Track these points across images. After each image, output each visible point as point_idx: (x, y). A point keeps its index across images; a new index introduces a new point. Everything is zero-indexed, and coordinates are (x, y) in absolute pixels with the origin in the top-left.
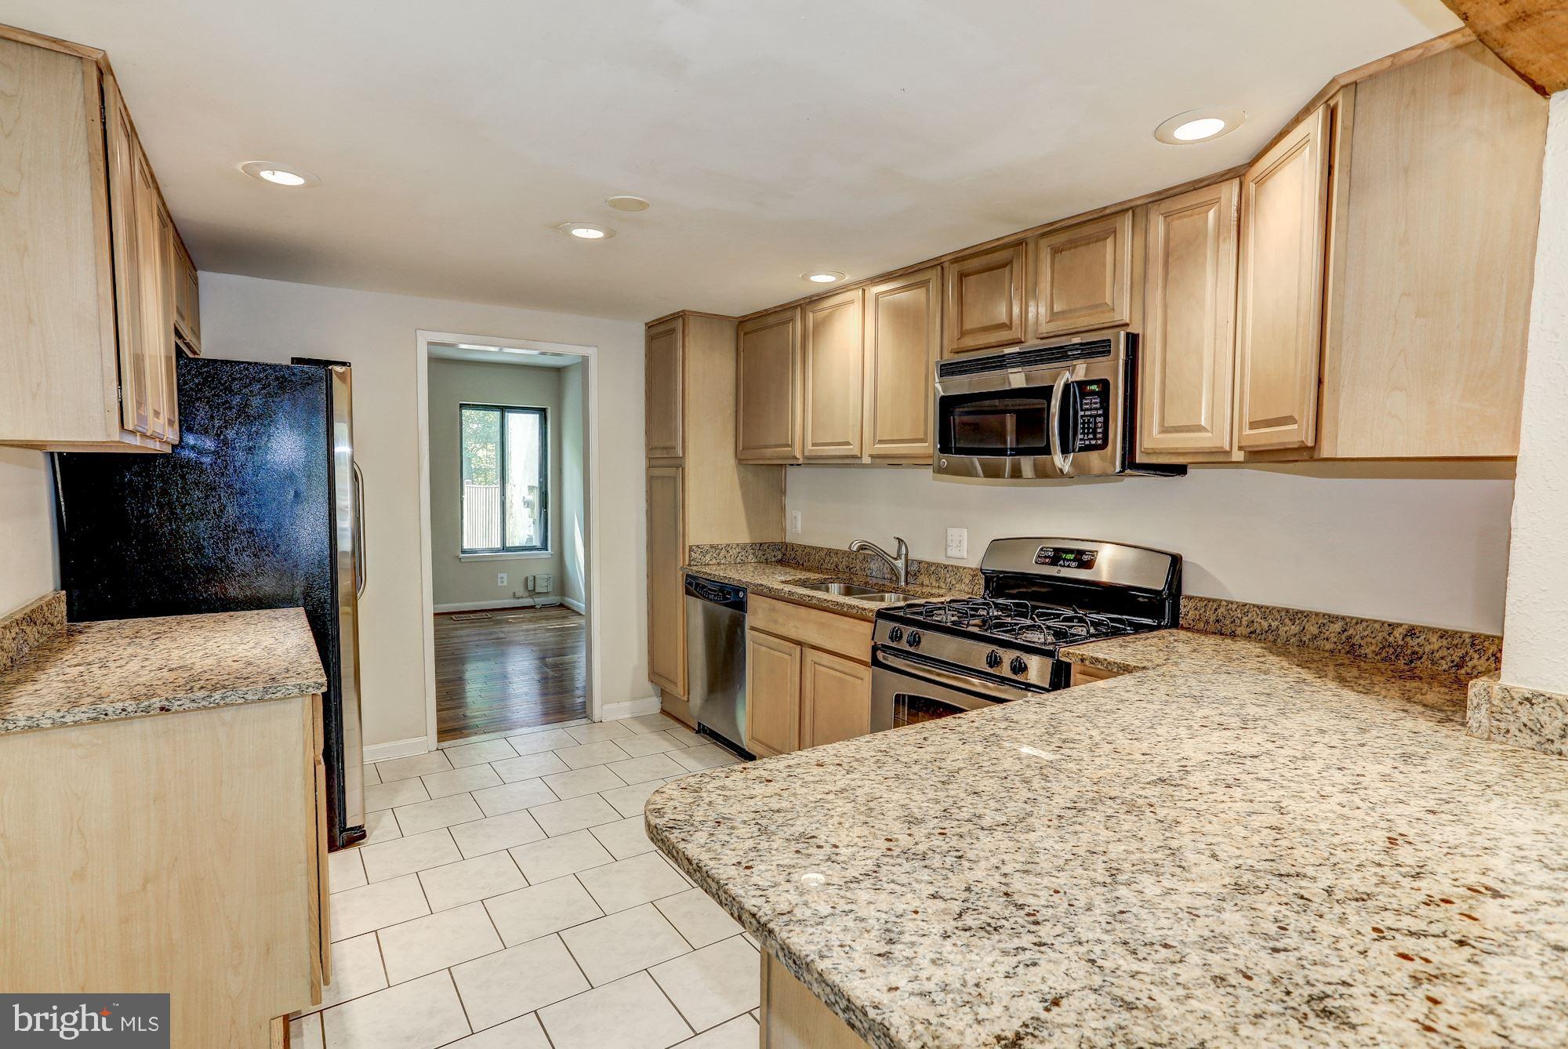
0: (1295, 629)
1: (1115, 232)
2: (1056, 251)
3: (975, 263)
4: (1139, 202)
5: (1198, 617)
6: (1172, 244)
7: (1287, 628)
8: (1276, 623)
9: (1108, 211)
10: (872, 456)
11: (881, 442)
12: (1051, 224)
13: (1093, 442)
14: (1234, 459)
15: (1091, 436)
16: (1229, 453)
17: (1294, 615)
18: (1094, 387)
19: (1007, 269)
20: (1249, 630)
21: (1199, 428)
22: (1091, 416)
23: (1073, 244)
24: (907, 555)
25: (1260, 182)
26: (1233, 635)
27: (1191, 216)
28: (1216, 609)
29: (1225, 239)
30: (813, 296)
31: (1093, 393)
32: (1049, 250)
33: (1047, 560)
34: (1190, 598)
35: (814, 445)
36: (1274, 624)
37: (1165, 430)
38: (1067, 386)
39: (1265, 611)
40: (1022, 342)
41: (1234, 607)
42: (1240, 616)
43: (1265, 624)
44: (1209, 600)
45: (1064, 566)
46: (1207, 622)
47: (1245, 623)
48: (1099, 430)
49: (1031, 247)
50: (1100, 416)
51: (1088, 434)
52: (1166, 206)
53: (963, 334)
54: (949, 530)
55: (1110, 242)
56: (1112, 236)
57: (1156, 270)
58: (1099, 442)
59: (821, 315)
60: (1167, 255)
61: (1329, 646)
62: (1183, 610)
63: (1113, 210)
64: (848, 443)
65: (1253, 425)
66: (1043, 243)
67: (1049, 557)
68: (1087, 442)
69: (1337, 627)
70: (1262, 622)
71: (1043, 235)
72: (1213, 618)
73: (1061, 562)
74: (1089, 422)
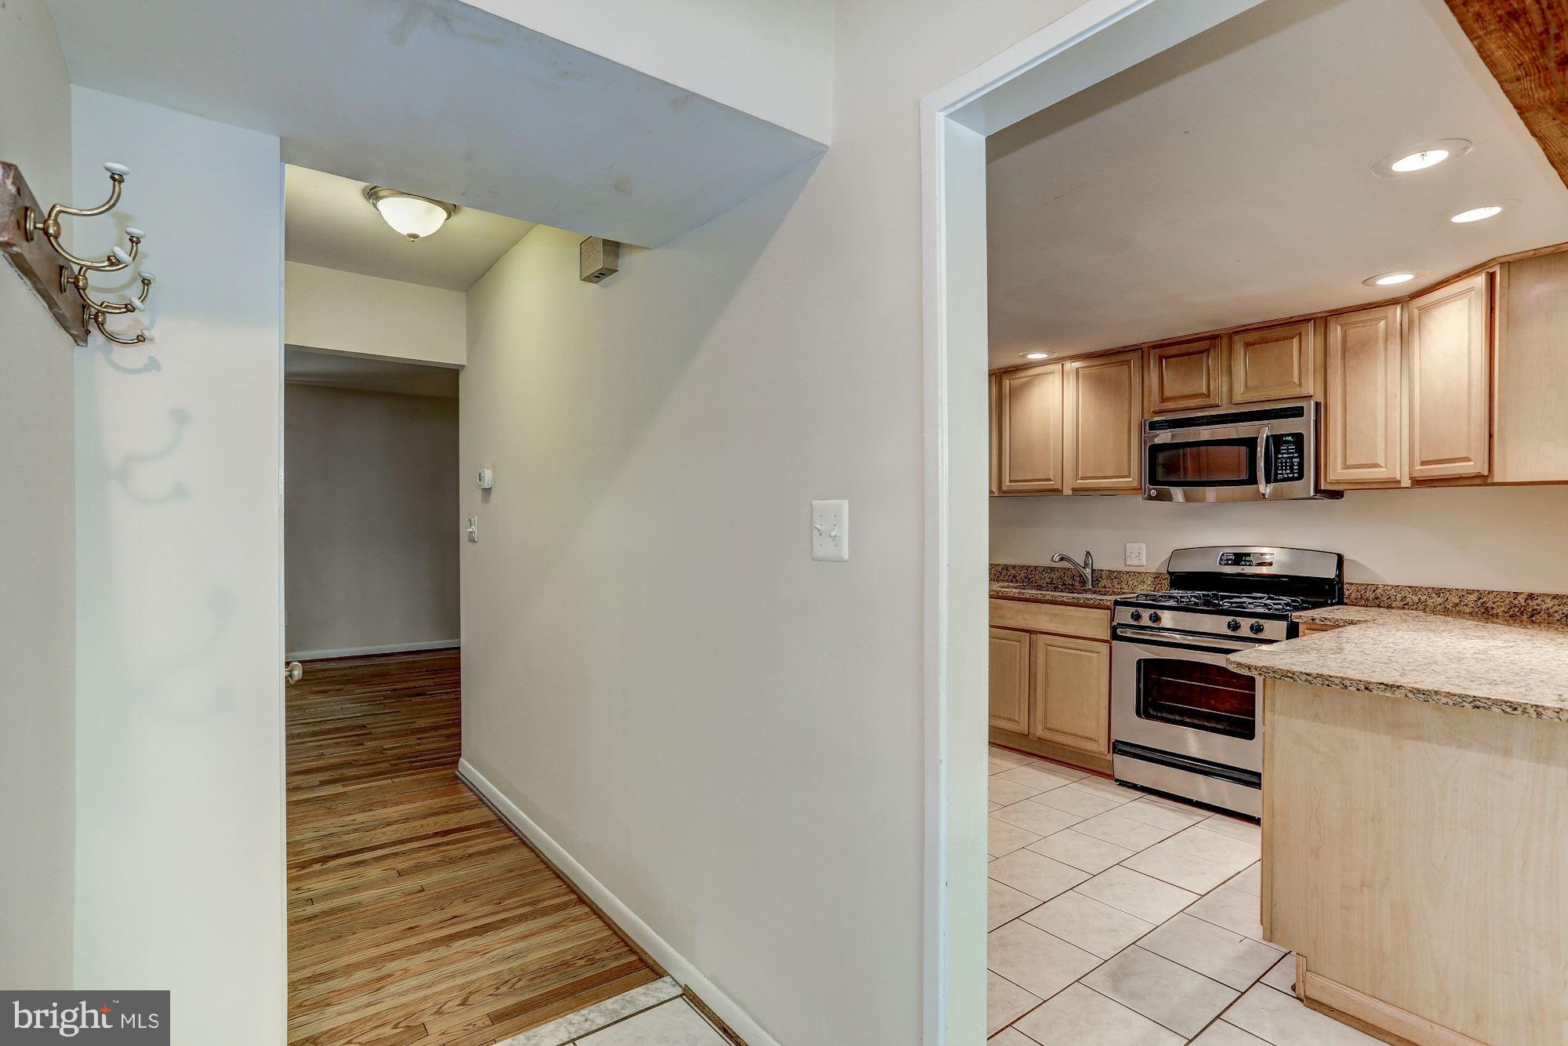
0: (1440, 600)
1: (1300, 334)
2: (1248, 345)
3: (1175, 350)
4: (1319, 315)
5: (1359, 597)
6: (1349, 344)
7: (1434, 600)
8: (1425, 597)
9: (1292, 320)
10: (1074, 490)
11: (1082, 478)
12: (1244, 326)
13: (1291, 476)
14: (1403, 485)
15: (1288, 471)
16: (1399, 482)
17: (1439, 591)
18: (1290, 438)
19: (1205, 354)
20: (1402, 603)
21: (1376, 465)
22: (1288, 458)
23: (1264, 341)
24: (1092, 564)
25: (1423, 310)
26: (1389, 607)
27: (1364, 327)
28: (1374, 591)
29: (1392, 343)
30: (1009, 367)
31: (1288, 442)
32: (1242, 343)
33: (1230, 562)
34: (1352, 584)
35: (1011, 481)
36: (1423, 598)
37: (1346, 467)
38: (1268, 437)
39: (1415, 590)
40: (1218, 406)
41: (1389, 588)
42: (1395, 594)
43: (1416, 599)
44: (1368, 585)
45: (1246, 565)
46: (1368, 600)
47: (1399, 599)
48: (1295, 467)
49: (1225, 340)
50: (1296, 458)
51: (1286, 470)
52: (1343, 319)
53: (1163, 400)
54: (1128, 545)
55: (1295, 341)
56: (1298, 336)
57: (1335, 362)
58: (1296, 475)
59: (1017, 382)
60: (1344, 351)
61: (1468, 610)
62: (1347, 593)
63: (1297, 319)
64: (1049, 480)
65: (1423, 463)
66: (1236, 338)
67: (1231, 560)
68: (1285, 476)
69: (1474, 597)
70: (1414, 597)
71: (1237, 333)
72: (1372, 597)
73: (1243, 563)
74: (1286, 462)
